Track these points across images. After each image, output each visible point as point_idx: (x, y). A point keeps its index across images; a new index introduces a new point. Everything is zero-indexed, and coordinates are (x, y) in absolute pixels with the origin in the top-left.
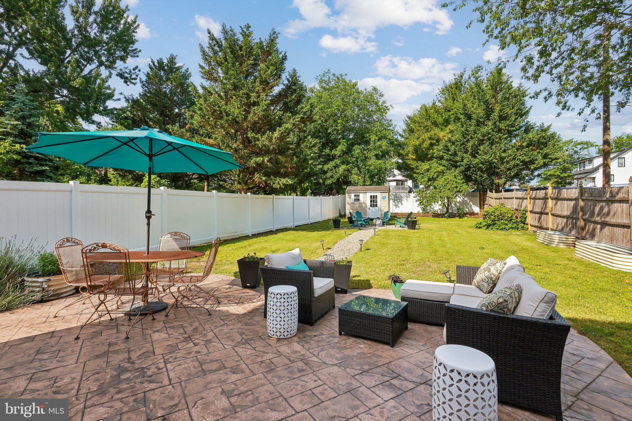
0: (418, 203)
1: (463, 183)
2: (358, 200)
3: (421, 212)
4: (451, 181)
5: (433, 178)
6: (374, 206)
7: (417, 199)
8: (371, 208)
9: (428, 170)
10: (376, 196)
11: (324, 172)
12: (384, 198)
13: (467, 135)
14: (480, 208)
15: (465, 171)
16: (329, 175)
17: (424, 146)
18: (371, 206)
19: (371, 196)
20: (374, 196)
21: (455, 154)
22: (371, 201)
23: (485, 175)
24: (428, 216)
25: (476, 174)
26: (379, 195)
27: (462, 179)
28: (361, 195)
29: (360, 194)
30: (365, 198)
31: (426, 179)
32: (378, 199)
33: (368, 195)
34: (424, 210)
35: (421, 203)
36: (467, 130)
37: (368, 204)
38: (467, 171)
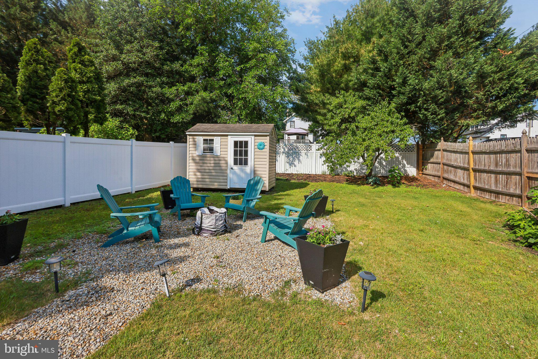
0: (323, 158)
1: (405, 124)
2: (211, 150)
3: (328, 173)
4: (382, 120)
5: (349, 117)
6: (241, 164)
7: (321, 152)
8: (236, 168)
9: (340, 106)
10: (246, 143)
11: (166, 101)
12: (261, 147)
13: (410, 42)
14: (418, 168)
15: (408, 103)
16: (173, 106)
17: (336, 68)
18: (235, 163)
19: (236, 143)
20: (241, 142)
21: (388, 76)
22: (235, 153)
23: (443, 111)
24: (339, 181)
25: (426, 110)
26: (251, 140)
27: (402, 117)
28: (217, 140)
29: (215, 138)
30: (224, 146)
31: (338, 120)
32: (249, 149)
33: (231, 140)
34: (332, 170)
35: (328, 160)
36: (410, 33)
37: (230, 159)
38: (410, 104)
